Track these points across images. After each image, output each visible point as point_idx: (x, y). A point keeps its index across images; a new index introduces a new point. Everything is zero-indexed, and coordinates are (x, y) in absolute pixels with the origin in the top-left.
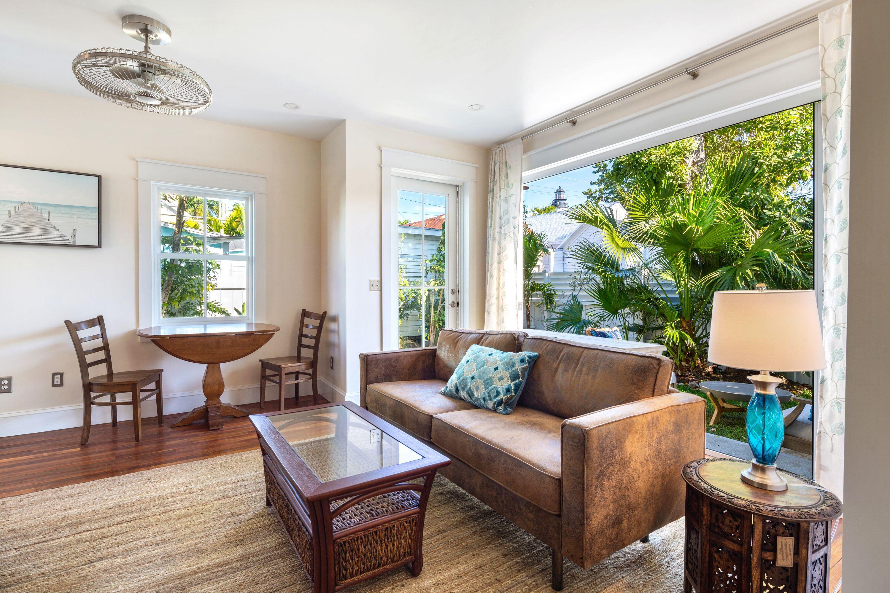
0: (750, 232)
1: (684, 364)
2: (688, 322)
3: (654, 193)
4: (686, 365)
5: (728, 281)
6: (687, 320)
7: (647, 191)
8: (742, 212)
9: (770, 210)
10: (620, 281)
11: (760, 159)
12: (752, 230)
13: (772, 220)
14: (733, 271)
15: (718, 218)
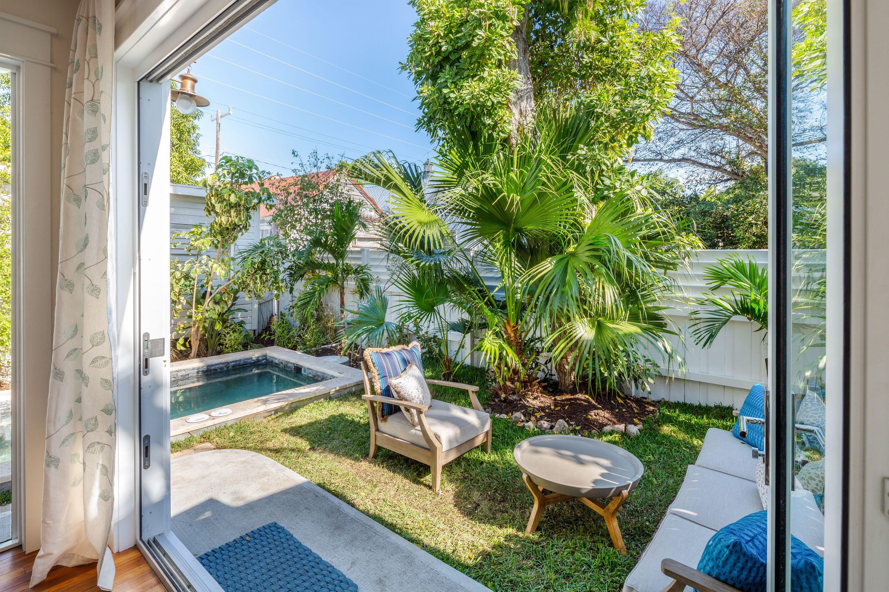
0: (586, 208)
1: (508, 384)
2: (514, 327)
3: (472, 152)
4: (512, 386)
5: (558, 276)
6: (512, 324)
7: (463, 147)
8: (574, 175)
9: (609, 178)
10: (438, 268)
11: (596, 108)
12: (588, 206)
13: (611, 192)
14: (565, 262)
15: (544, 184)
